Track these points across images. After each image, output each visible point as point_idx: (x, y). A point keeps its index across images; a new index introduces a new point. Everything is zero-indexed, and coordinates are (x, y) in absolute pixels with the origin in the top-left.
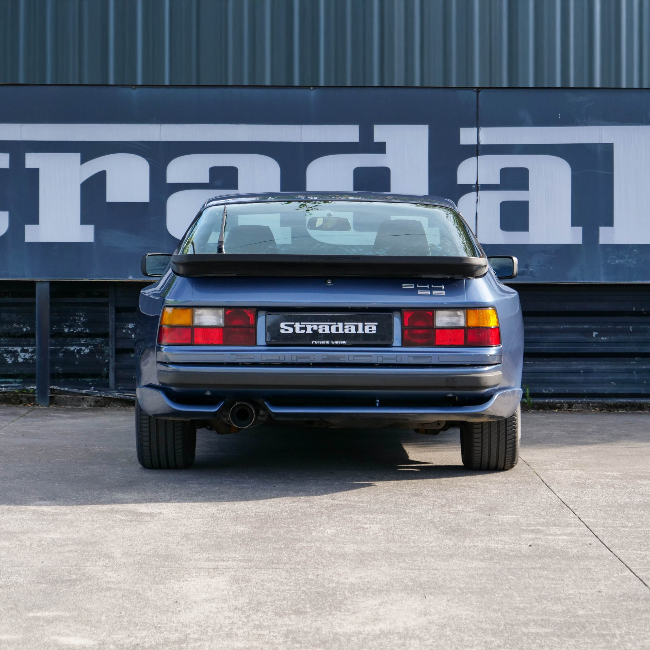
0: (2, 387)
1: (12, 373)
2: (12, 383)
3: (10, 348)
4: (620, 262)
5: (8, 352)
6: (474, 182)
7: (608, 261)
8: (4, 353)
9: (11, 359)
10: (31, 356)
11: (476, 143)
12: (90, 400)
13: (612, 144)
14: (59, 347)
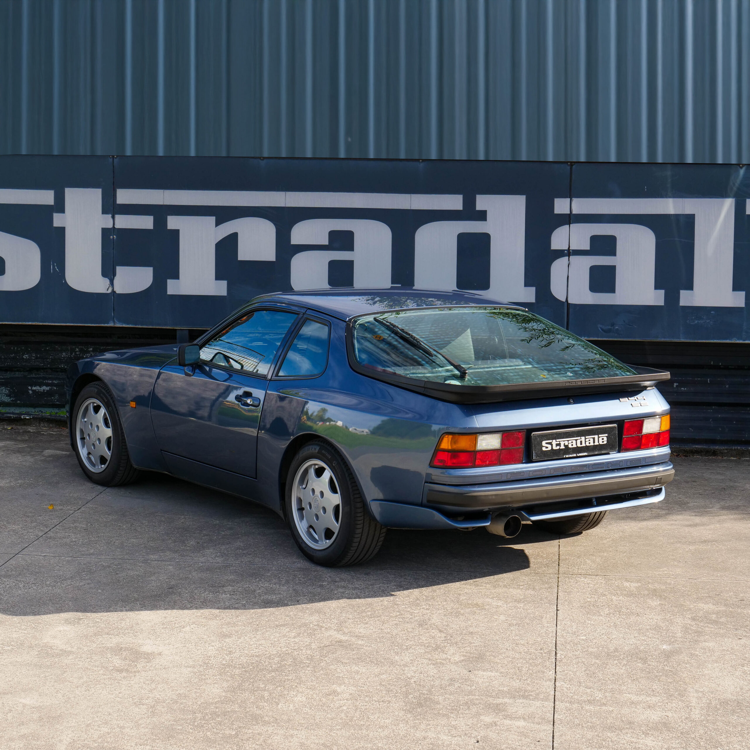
4: (698, 322)
6: (567, 248)
7: (688, 321)
11: (569, 213)
13: (694, 215)
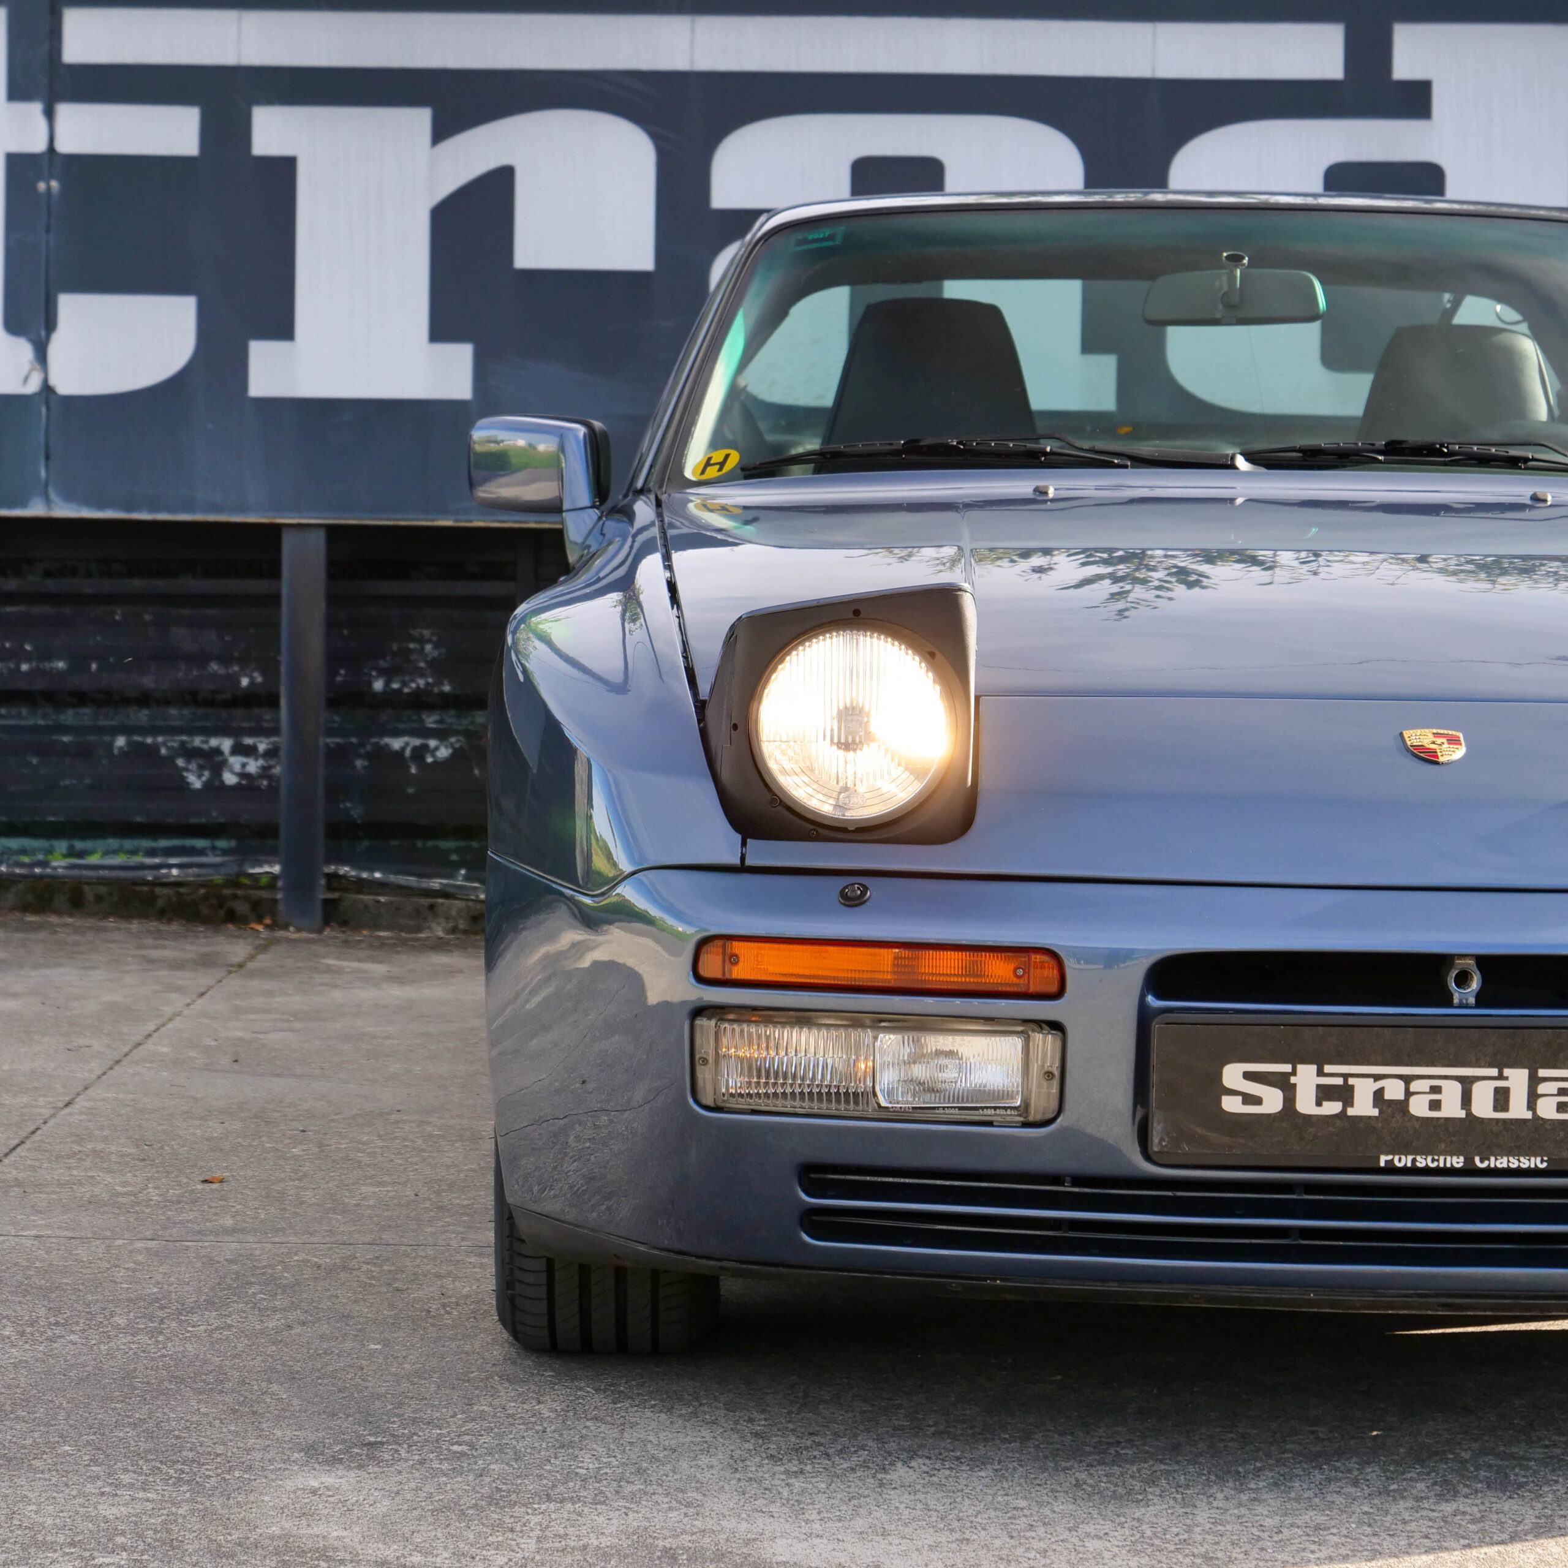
0: (170, 866)
1: (203, 820)
2: (201, 852)
3: (197, 741)
5: (191, 754)
8: (179, 755)
9: (200, 776)
10: (264, 768)
12: (454, 913)
14: (354, 740)
